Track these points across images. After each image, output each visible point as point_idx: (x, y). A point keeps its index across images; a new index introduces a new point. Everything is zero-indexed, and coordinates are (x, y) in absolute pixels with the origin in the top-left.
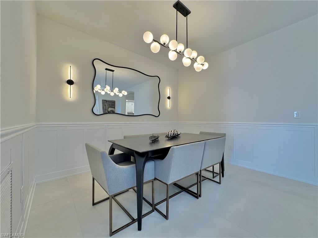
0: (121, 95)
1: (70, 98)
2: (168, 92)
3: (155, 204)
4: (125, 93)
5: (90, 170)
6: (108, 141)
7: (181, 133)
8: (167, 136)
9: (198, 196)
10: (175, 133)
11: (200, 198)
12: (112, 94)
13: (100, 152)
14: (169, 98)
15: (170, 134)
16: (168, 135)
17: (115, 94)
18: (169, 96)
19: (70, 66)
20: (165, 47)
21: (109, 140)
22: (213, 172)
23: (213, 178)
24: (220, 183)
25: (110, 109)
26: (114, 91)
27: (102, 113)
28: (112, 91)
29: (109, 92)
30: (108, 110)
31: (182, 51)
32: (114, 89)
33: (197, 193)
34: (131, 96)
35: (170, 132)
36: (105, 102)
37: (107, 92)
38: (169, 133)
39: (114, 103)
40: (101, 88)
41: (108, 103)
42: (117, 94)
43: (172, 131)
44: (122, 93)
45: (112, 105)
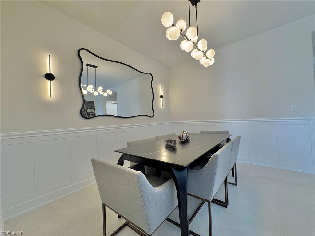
0: (105, 95)
1: (51, 97)
2: (160, 91)
4: (110, 92)
6: (114, 151)
9: (227, 204)
12: (96, 93)
14: (162, 97)
17: (99, 93)
18: (161, 95)
19: (49, 56)
24: (236, 184)
25: (89, 110)
26: (98, 90)
28: (95, 90)
29: (92, 92)
30: (87, 111)
31: (195, 42)
32: (98, 88)
37: (89, 91)
39: (93, 104)
41: (87, 104)
42: (101, 93)
44: (106, 92)
45: (91, 106)
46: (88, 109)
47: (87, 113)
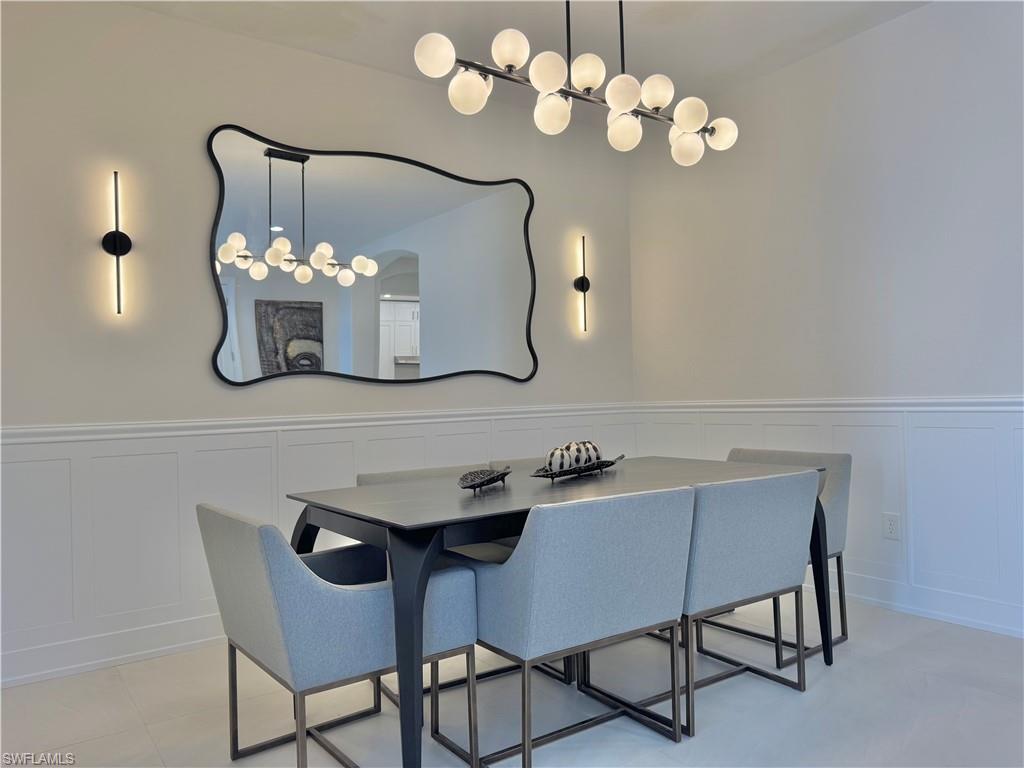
0: (346, 278)
1: (119, 312)
2: (578, 258)
3: (480, 756)
4: (365, 268)
5: (218, 613)
6: (288, 496)
7: (622, 457)
8: (547, 471)
9: (678, 730)
10: (584, 456)
11: (686, 743)
12: (303, 274)
13: (258, 526)
14: (582, 284)
15: (559, 462)
16: (550, 464)
17: (318, 273)
18: (580, 274)
19: (116, 173)
20: (511, 82)
21: (289, 493)
22: (776, 641)
23: (779, 666)
24: (799, 686)
25: (295, 348)
26: (312, 259)
27: (260, 376)
28: (303, 261)
29: (286, 268)
30: (285, 352)
31: (595, 89)
32: (312, 251)
33: (671, 718)
34: (400, 275)
35: (558, 453)
36: (267, 310)
37: (277, 267)
38: (552, 455)
39: (316, 315)
40: (246, 248)
41: (287, 317)
42: (329, 272)
43: (568, 448)
44: (351, 268)
45: (307, 325)
46: (291, 344)
47: (286, 359)
